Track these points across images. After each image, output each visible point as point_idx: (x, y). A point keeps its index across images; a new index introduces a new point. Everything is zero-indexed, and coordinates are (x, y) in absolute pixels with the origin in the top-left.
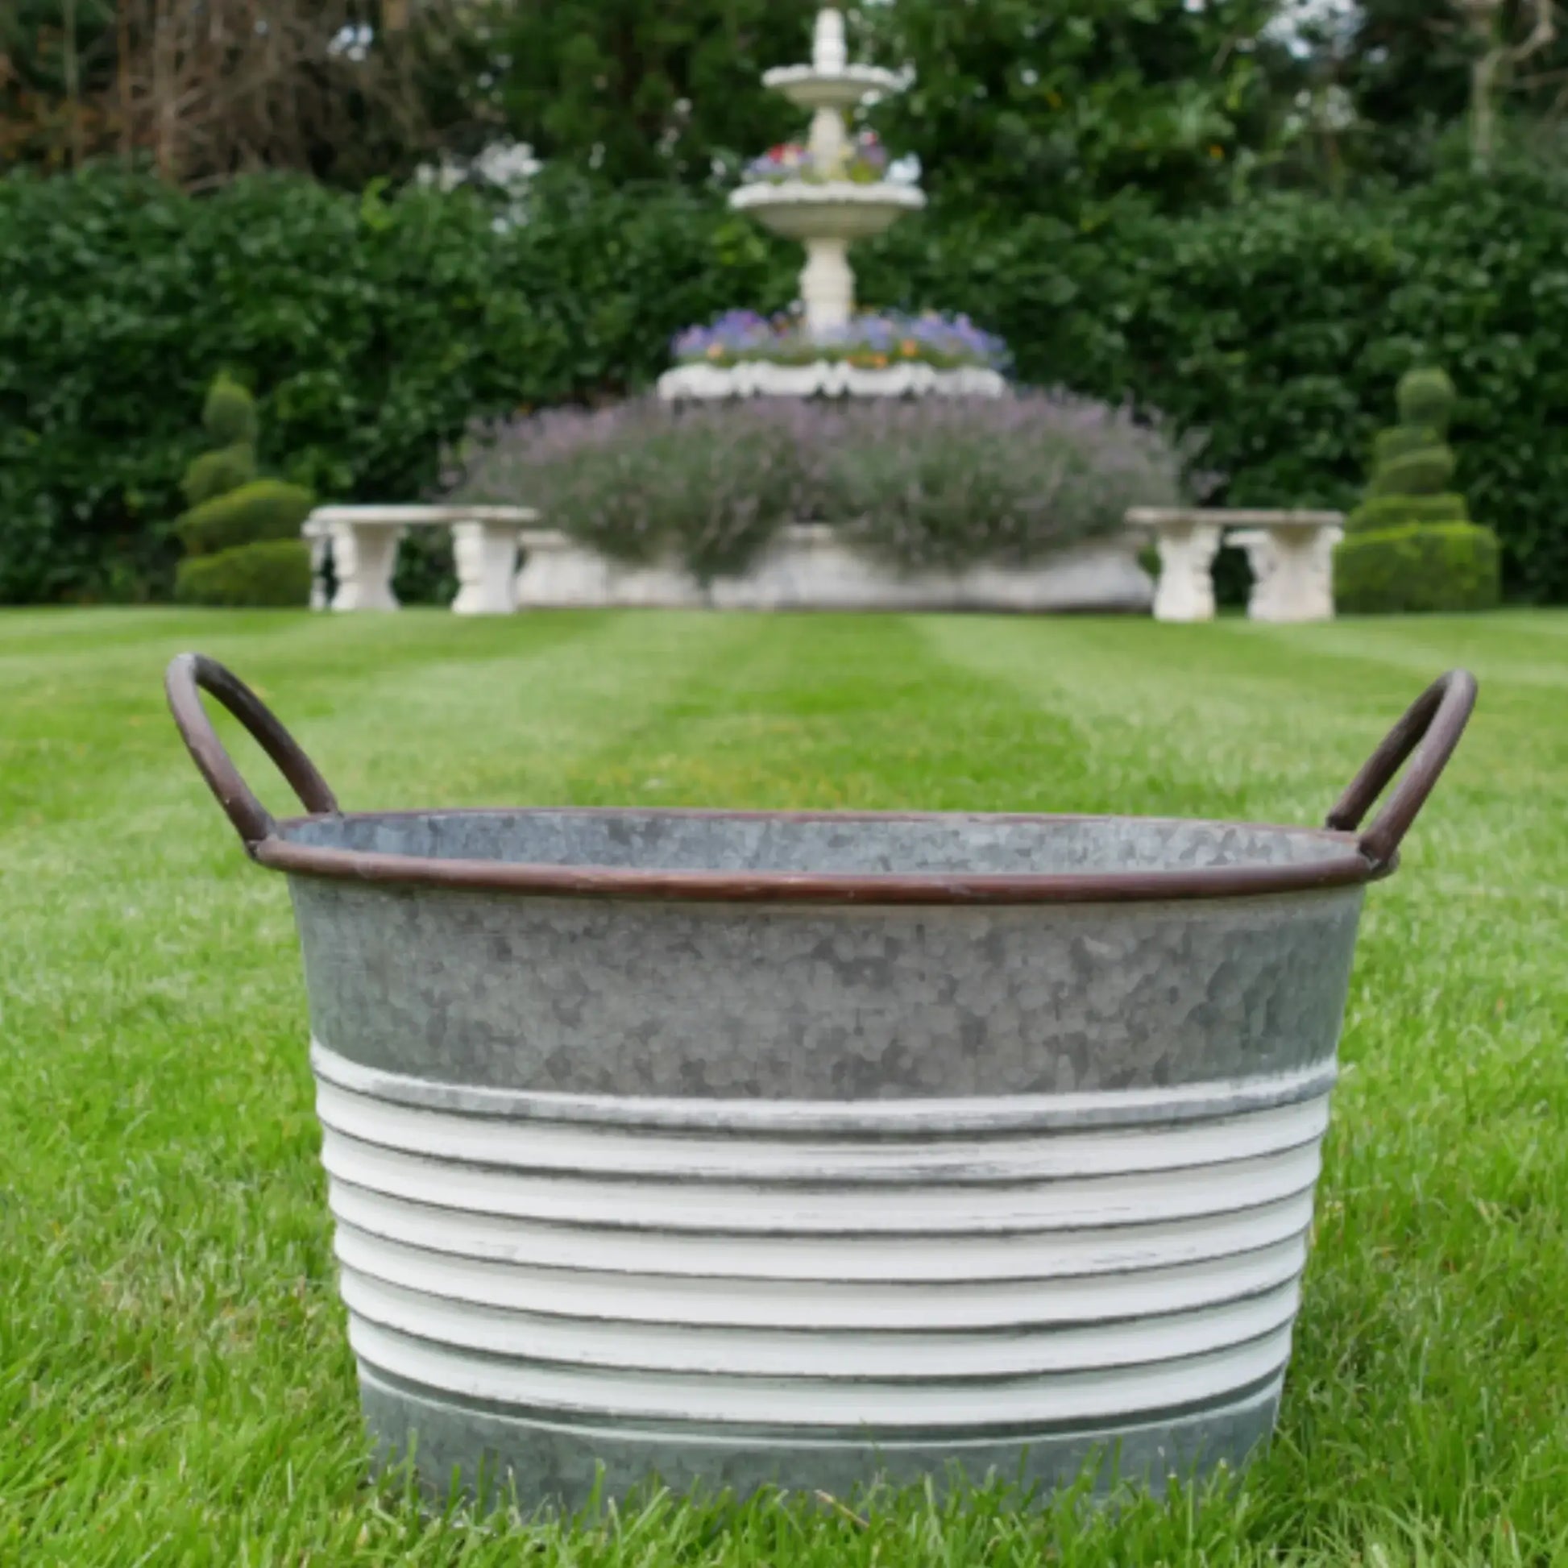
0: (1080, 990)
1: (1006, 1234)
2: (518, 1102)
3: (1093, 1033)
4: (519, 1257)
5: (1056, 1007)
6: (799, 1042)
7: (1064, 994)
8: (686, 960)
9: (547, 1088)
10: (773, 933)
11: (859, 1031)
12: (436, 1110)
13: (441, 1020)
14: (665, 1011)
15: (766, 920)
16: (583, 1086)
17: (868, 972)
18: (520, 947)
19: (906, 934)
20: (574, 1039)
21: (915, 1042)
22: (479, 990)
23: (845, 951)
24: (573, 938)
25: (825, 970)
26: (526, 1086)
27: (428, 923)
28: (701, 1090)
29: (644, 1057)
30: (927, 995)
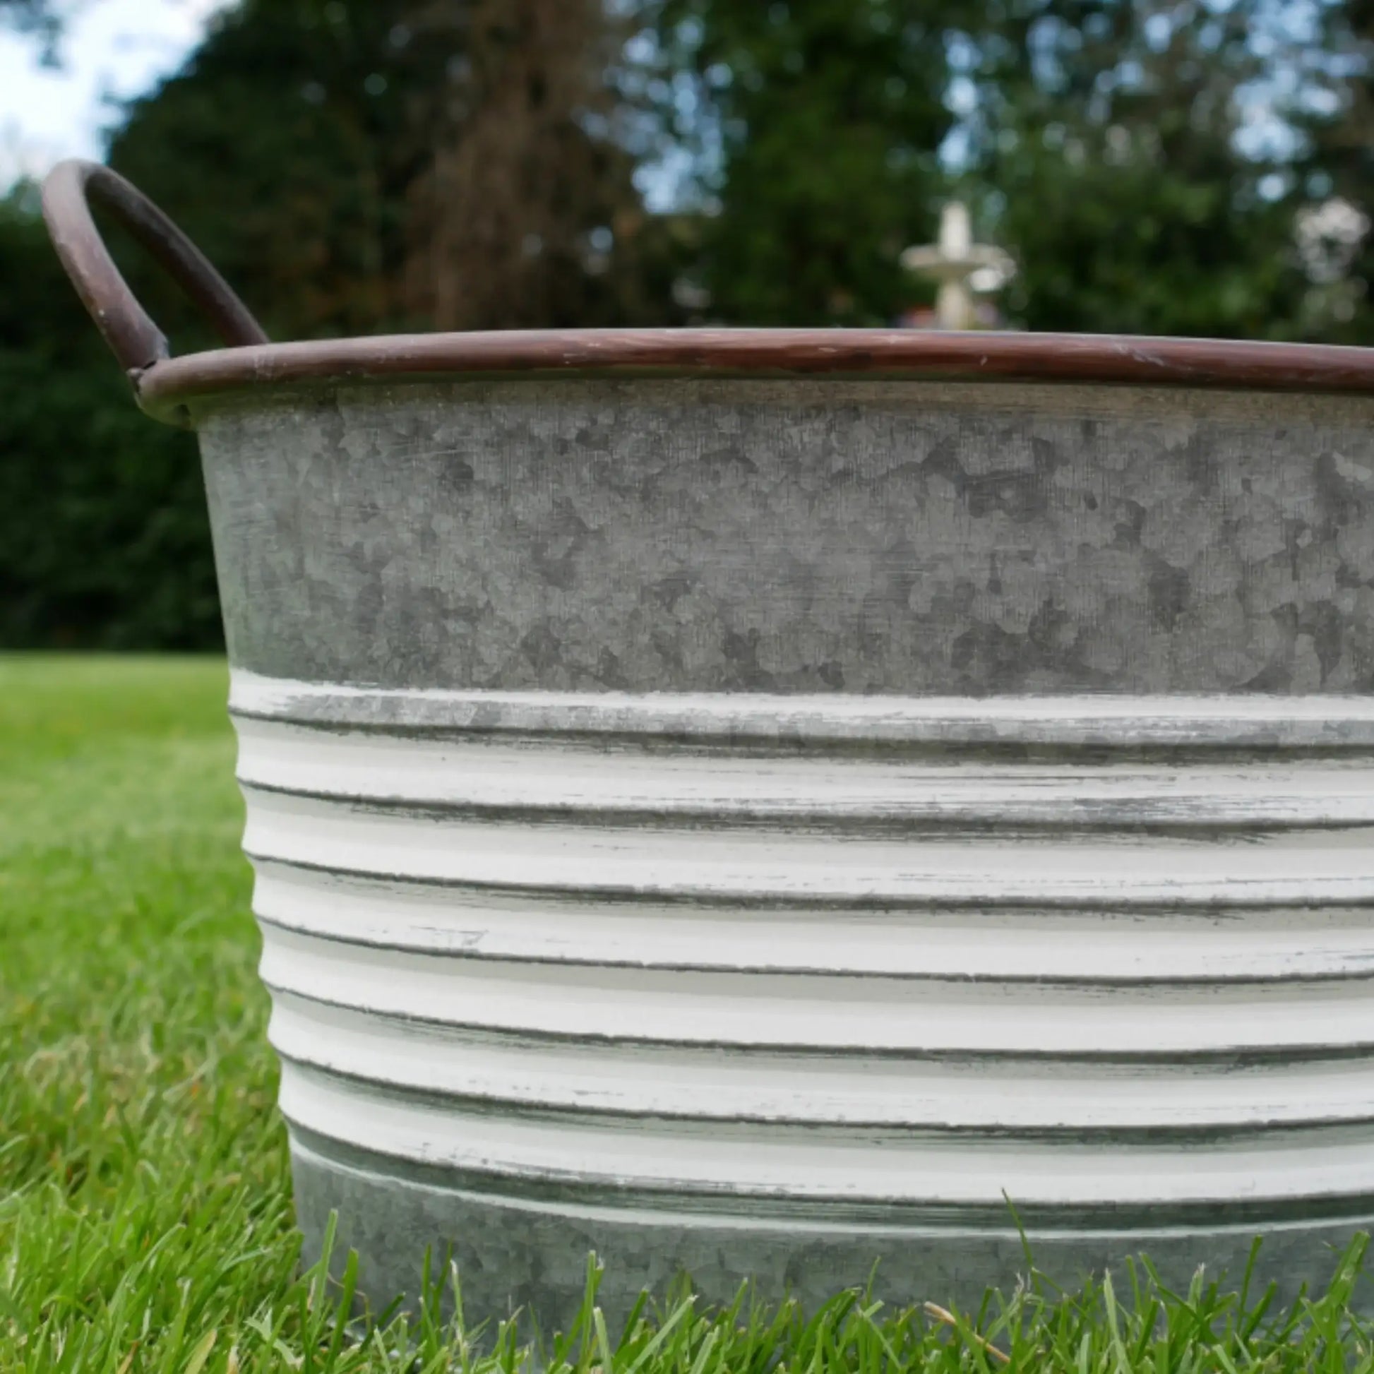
0: (1329, 535)
1: (1216, 909)
2: (481, 706)
3: (1347, 604)
4: (484, 948)
5: (1292, 559)
6: (904, 602)
7: (1305, 540)
8: (730, 476)
9: (523, 684)
10: (862, 431)
11: (995, 586)
12: (367, 729)
13: (375, 590)
14: (699, 557)
15: (853, 410)
16: (577, 678)
17: (1008, 494)
18: (486, 470)
19: (1068, 436)
20: (561, 604)
21: (1081, 604)
22: (427, 537)
23: (974, 461)
24: (563, 447)
25: (943, 490)
26: (494, 684)
27: (355, 443)
28: (755, 681)
29: (670, 630)
30: (1098, 532)
